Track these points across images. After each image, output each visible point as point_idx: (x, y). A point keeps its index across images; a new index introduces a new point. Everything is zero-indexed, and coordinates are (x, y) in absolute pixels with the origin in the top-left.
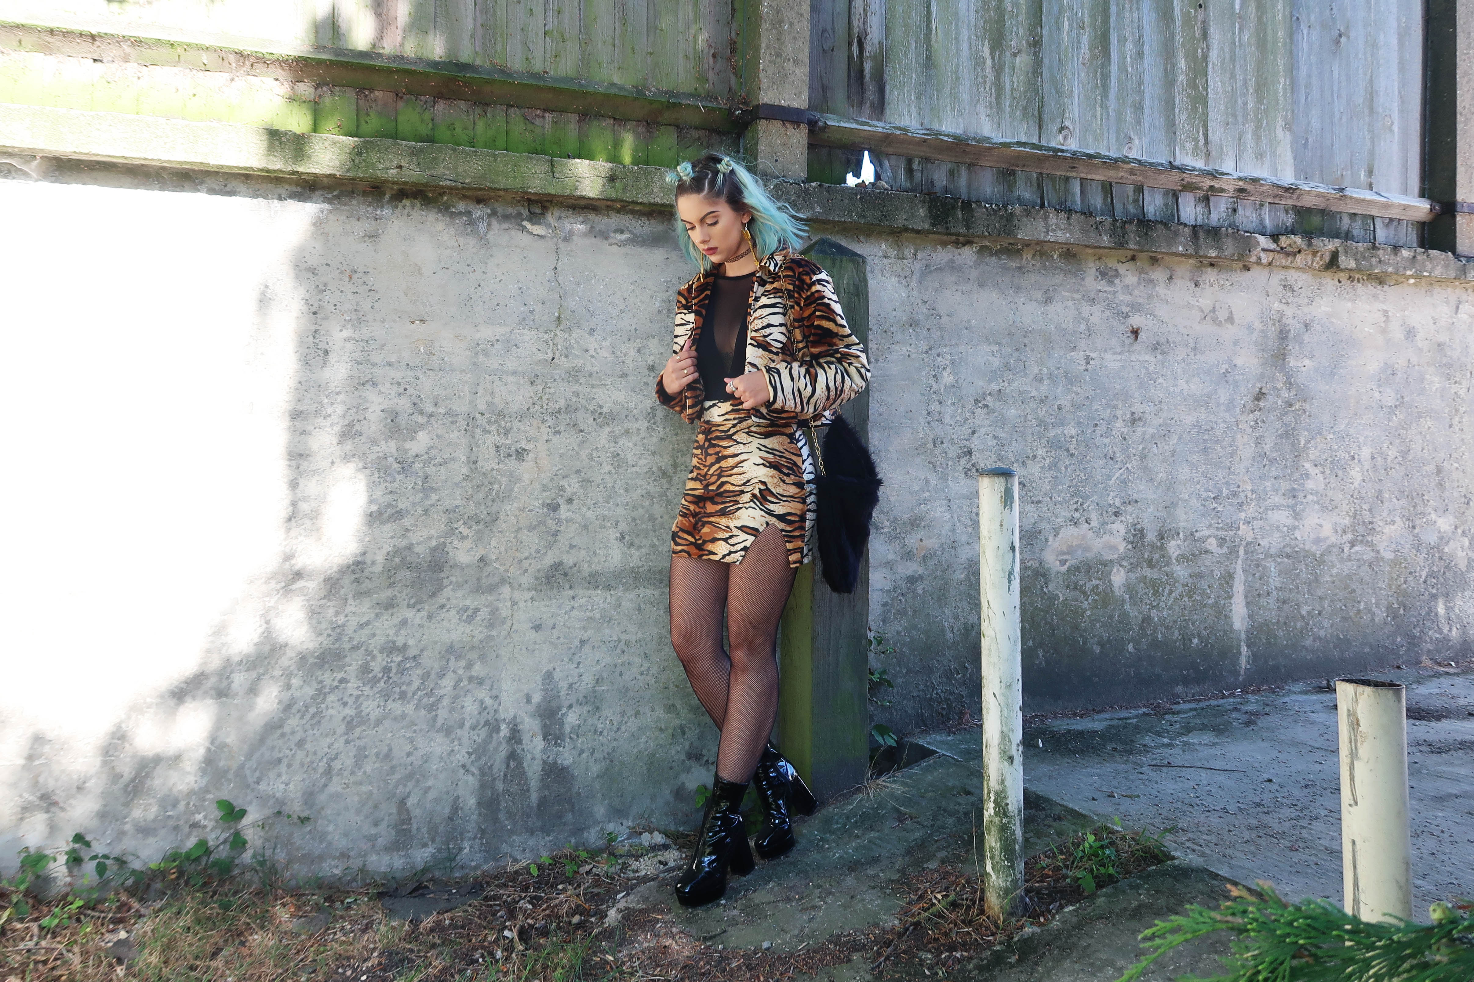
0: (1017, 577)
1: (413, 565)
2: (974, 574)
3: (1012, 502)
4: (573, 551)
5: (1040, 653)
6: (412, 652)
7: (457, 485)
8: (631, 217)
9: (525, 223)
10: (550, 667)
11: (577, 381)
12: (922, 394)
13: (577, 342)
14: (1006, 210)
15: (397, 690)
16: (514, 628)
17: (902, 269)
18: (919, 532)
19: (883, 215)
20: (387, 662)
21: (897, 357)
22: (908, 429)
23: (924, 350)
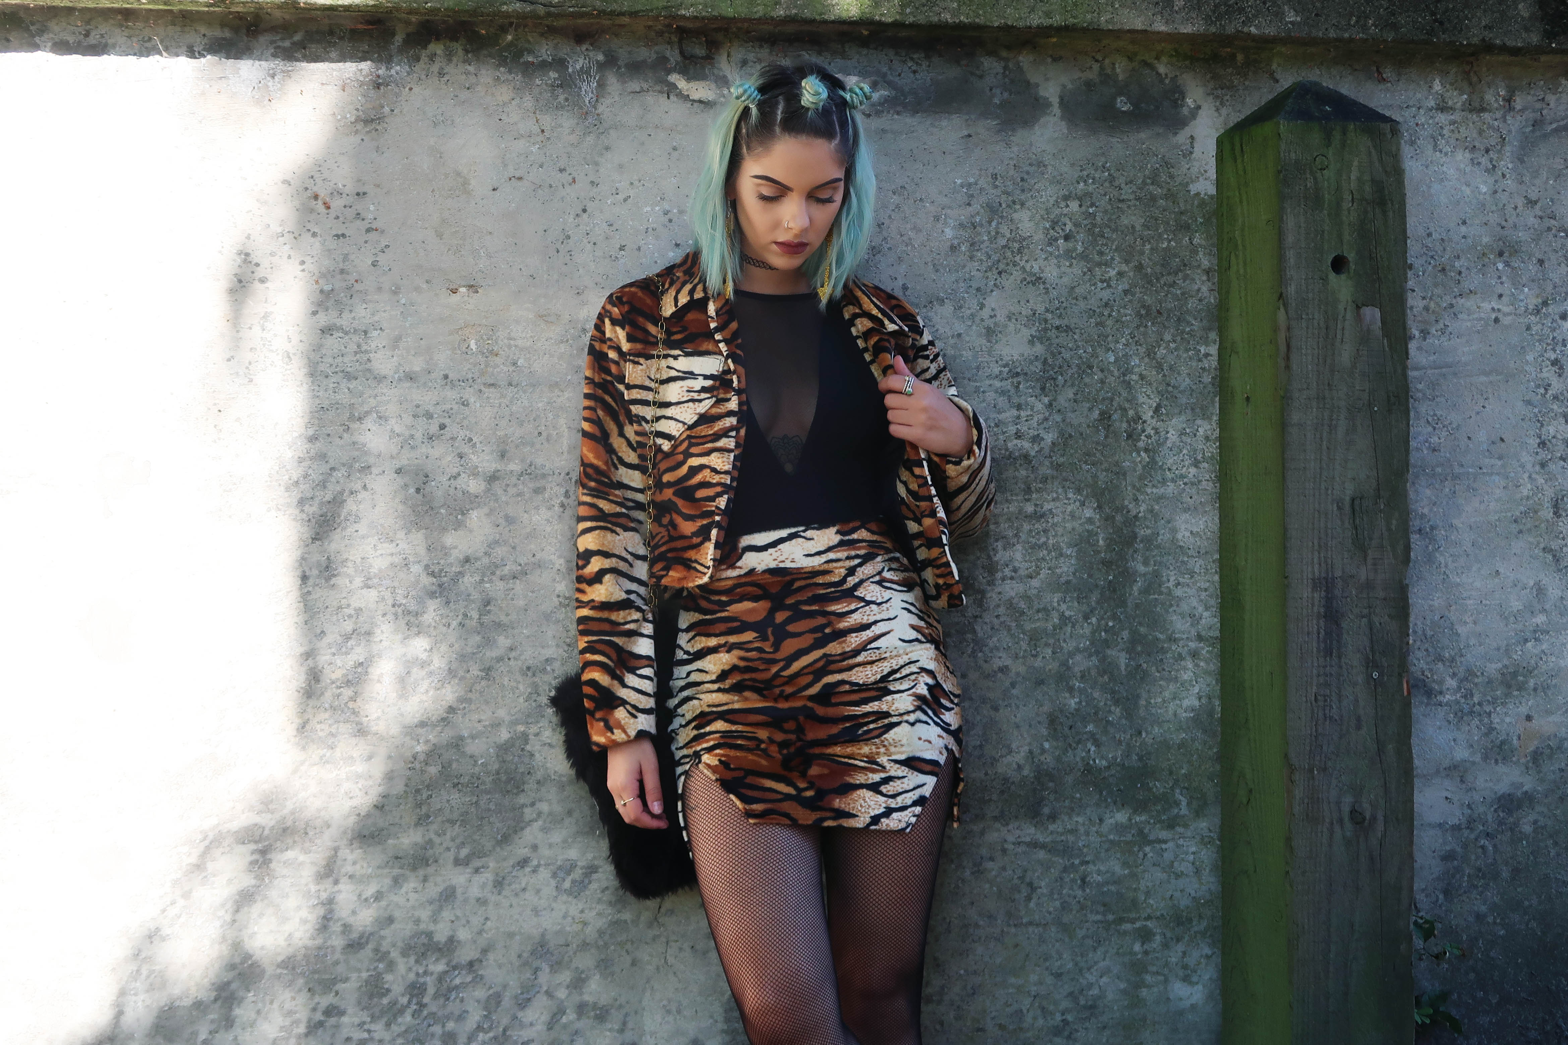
1: (464, 780)
6: (465, 955)
7: (547, 617)
8: (891, 53)
9: (674, 78)
12: (1529, 403)
15: (437, 1029)
17: (1481, 132)
18: (1524, 700)
19: (1436, 21)
20: (417, 974)
21: (1469, 324)
22: (1496, 478)
23: (1531, 307)
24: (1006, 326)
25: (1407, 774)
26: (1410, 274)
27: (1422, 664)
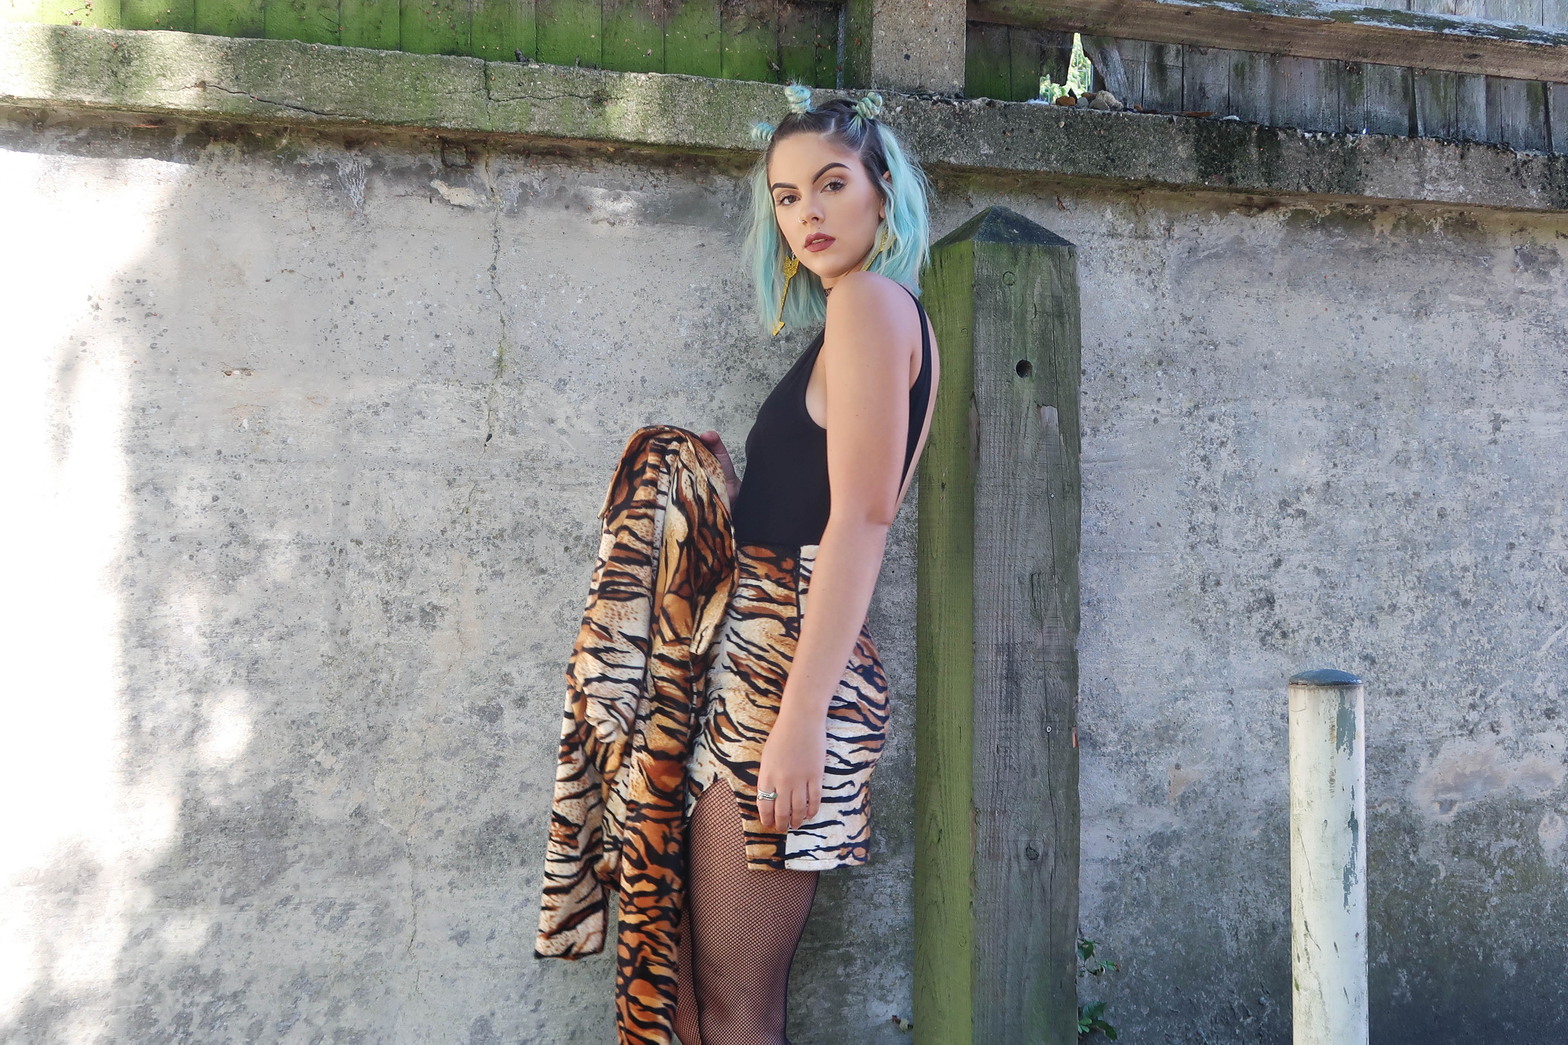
0: (1361, 877)
1: (231, 825)
2: (1277, 829)
3: (1352, 737)
4: (527, 795)
5: (1403, 976)
6: (229, 986)
7: (311, 674)
8: (634, 168)
9: (436, 184)
10: (485, 1011)
11: (535, 479)
12: (1181, 493)
13: (534, 406)
14: (1343, 143)
16: (419, 938)
17: (1145, 257)
18: (1173, 752)
19: (1108, 158)
20: (184, 1005)
21: (1132, 423)
22: (1153, 558)
23: (1184, 410)
24: (733, 417)
25: (1075, 815)
26: (1083, 378)
27: (1089, 720)
